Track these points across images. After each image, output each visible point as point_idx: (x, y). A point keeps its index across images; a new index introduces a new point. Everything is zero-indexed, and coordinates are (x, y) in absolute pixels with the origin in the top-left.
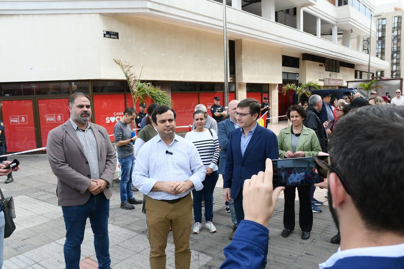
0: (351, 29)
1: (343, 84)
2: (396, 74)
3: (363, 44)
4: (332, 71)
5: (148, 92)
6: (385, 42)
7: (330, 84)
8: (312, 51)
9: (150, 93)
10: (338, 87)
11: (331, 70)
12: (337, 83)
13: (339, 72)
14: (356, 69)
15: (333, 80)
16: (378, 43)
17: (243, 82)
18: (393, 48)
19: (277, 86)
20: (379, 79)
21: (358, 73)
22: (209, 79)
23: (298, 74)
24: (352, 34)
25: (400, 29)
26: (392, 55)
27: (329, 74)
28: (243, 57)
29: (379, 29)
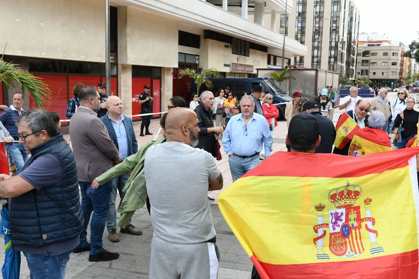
0: (265, 2)
1: (253, 72)
2: (317, 61)
3: (281, 19)
4: (240, 55)
5: (16, 76)
6: (306, 19)
7: (238, 70)
8: (215, 28)
9: (20, 78)
10: (247, 75)
11: (239, 53)
12: (246, 70)
13: (249, 56)
14: (269, 53)
15: (242, 65)
16: (298, 20)
17: (128, 63)
18: (314, 28)
19: (172, 71)
20: (293, 68)
21: (272, 57)
22: (83, 57)
23: (198, 56)
24: (265, 8)
25: (323, 4)
26: (313, 36)
27: (237, 58)
28: (128, 30)
29: (299, 2)
